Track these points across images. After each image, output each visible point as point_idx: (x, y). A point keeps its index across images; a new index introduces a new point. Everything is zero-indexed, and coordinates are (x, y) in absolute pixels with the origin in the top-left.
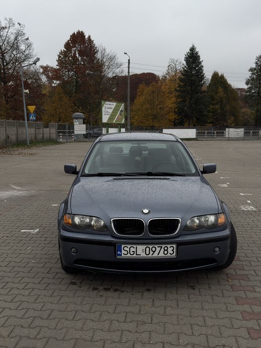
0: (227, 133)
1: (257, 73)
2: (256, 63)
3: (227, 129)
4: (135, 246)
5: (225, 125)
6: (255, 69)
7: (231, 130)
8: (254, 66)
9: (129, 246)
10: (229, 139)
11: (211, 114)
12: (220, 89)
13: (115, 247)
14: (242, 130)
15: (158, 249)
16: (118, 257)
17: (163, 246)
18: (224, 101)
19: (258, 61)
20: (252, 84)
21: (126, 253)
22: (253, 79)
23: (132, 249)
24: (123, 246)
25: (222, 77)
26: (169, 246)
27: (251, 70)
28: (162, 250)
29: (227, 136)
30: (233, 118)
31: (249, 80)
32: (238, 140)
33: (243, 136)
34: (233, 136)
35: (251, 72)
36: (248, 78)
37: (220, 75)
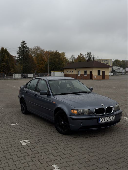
0: (14, 76)
1: (22, 49)
2: (21, 45)
3: (14, 74)
4: (104, 118)
5: (10, 72)
6: (21, 47)
7: (16, 74)
8: (20, 46)
9: (102, 118)
10: (15, 79)
11: (2, 67)
12: (6, 56)
13: (98, 119)
14: (21, 74)
15: (110, 118)
16: (99, 123)
17: (112, 117)
18: (8, 61)
19: (22, 44)
20: (20, 54)
21: (101, 121)
22: (20, 52)
23: (104, 119)
24: (101, 118)
25: (6, 50)
26: (113, 116)
27: (19, 48)
28: (111, 118)
29: (14, 77)
30: (13, 69)
31: (18, 52)
32: (19, 79)
33: (21, 77)
34: (17, 78)
35: (19, 49)
36: (18, 51)
37: (5, 49)
